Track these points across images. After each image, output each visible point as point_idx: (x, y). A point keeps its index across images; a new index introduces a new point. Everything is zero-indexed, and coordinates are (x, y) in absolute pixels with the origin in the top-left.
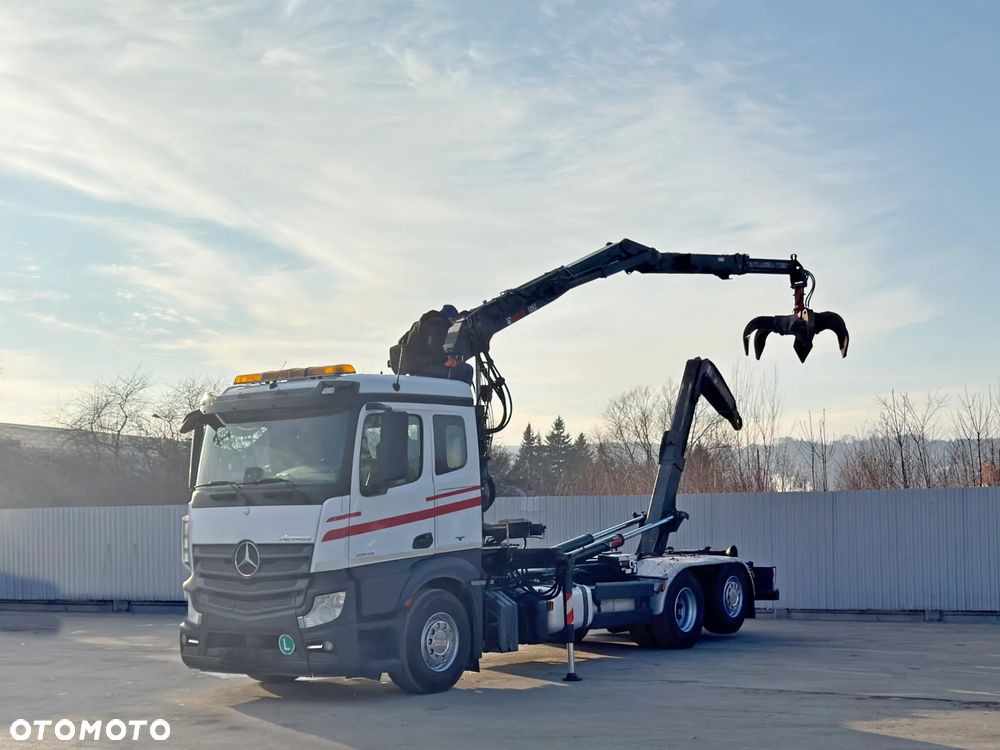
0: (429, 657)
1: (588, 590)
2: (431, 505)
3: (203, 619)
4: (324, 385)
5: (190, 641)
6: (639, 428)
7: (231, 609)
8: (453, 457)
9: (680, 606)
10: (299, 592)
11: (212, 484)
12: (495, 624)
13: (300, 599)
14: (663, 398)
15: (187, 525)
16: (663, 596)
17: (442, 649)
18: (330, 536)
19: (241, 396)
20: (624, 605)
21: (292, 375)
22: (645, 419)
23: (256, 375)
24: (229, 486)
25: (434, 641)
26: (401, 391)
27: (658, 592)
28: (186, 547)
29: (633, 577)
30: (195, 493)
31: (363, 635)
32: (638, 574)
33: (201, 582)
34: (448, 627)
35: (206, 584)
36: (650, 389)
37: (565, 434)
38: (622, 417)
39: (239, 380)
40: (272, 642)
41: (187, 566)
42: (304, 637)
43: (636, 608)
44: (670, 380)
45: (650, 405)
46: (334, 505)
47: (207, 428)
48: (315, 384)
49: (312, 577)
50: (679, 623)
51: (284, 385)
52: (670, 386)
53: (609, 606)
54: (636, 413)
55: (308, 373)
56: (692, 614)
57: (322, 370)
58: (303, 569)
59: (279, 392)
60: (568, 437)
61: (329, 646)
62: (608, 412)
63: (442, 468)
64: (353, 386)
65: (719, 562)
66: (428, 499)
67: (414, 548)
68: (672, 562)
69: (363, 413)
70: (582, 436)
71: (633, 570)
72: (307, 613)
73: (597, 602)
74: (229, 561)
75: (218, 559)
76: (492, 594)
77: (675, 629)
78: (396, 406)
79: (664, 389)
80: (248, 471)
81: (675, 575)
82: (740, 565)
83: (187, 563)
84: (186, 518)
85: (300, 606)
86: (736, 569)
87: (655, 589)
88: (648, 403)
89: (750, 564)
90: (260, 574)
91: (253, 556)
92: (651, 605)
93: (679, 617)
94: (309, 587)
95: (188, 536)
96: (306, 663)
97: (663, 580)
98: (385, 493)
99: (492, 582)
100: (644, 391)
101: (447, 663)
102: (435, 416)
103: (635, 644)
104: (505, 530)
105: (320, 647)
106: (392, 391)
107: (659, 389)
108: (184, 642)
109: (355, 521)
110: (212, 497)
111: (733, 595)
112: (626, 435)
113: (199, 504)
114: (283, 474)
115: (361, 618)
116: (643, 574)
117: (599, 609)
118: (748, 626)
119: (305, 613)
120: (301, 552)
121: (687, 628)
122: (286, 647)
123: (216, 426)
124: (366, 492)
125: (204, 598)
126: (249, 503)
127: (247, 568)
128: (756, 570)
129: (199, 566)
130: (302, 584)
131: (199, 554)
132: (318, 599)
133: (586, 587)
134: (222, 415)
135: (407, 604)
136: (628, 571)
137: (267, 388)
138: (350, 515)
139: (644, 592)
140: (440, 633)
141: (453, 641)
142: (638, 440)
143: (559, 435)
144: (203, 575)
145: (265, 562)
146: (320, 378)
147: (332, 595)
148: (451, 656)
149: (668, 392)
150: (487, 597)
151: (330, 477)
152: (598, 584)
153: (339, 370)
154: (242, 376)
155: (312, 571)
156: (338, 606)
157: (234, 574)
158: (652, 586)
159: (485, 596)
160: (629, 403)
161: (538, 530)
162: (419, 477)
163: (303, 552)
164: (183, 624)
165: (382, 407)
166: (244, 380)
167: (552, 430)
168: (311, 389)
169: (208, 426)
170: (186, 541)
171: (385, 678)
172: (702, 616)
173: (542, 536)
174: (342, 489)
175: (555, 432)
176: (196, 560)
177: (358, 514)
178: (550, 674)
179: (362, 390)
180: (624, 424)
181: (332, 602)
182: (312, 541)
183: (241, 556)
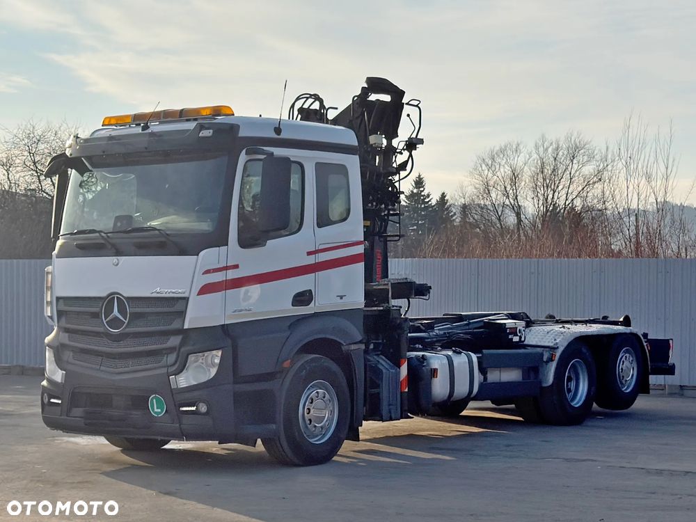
0: (307, 427)
1: (474, 357)
2: (311, 260)
3: (67, 377)
4: (202, 127)
5: (52, 400)
6: (509, 188)
7: (98, 367)
8: (336, 210)
9: (570, 379)
10: (172, 350)
11: (79, 233)
12: (375, 391)
13: (172, 358)
14: (535, 156)
15: (50, 276)
16: (553, 367)
17: (321, 419)
18: (206, 289)
19: (111, 138)
20: (511, 375)
21: (166, 116)
22: (514, 178)
23: (127, 116)
24: (97, 234)
25: (312, 411)
26: (284, 135)
27: (547, 362)
28: (49, 300)
29: (520, 345)
30: (59, 243)
31: (238, 398)
32: (526, 343)
33: (65, 338)
34: (327, 395)
35: (69, 340)
36: (521, 147)
37: (425, 193)
38: (490, 175)
39: (108, 122)
40: (141, 402)
41: (49, 321)
42: (177, 399)
43: (523, 379)
44: (543, 136)
45: (520, 163)
46: (210, 256)
47: (73, 173)
48: (191, 126)
49: (185, 333)
50: (569, 396)
51: (155, 127)
52: (544, 142)
53: (494, 376)
54: (505, 171)
55: (183, 115)
56: (583, 388)
57: (197, 111)
58: (175, 325)
59: (152, 134)
60: (428, 196)
61: (203, 408)
62: (475, 169)
63: (323, 220)
64: (233, 129)
65: (613, 332)
66: (309, 253)
67: (293, 305)
68: (562, 329)
69: (243, 158)
70: (443, 196)
71: (520, 337)
72: (179, 374)
73: (483, 371)
74: (96, 315)
75: (83, 313)
76: (373, 358)
77: (564, 404)
78: (279, 152)
79: (537, 147)
80: (118, 219)
81: (566, 344)
82: (635, 335)
83: (51, 317)
84: (50, 268)
85: (174, 364)
86: (632, 341)
87: (545, 359)
88: (519, 161)
89: (645, 335)
90: (128, 330)
91: (122, 310)
92: (541, 376)
93: (569, 390)
94: (182, 344)
95: (51, 287)
96: (178, 425)
97: (554, 349)
98: (265, 245)
99: (372, 346)
100: (514, 147)
101: (324, 435)
102: (317, 163)
103: (521, 419)
104: (387, 290)
105: (194, 408)
106: (273, 135)
107: (531, 146)
108: (46, 401)
109: (232, 274)
110: (79, 246)
111: (627, 368)
112: (493, 195)
113: (65, 253)
114: (154, 223)
115: (237, 380)
116: (531, 343)
117: (485, 379)
118: (641, 403)
119: (178, 372)
120: (175, 306)
121: (578, 402)
122: (157, 408)
123: (82, 170)
124: (245, 243)
125: (68, 356)
126: (119, 253)
127: (115, 323)
128: (652, 342)
129: (63, 319)
130: (175, 341)
131: (63, 308)
132: (192, 358)
133: (472, 354)
134: (89, 158)
135: (286, 364)
136: (516, 339)
137: (139, 130)
138: (226, 268)
139: (533, 362)
140: (318, 402)
141: (332, 412)
142: (507, 202)
143: (419, 194)
144: (67, 330)
145: (136, 317)
146: (195, 120)
147: (206, 354)
148: (329, 428)
149: (541, 149)
150: (369, 361)
151: (205, 226)
152: (485, 351)
153: (217, 111)
154: (110, 118)
155: (186, 327)
156: (213, 365)
157: (101, 330)
158: (542, 355)
159: (366, 360)
160: (498, 160)
161: (422, 291)
162: (299, 229)
163: (176, 306)
164: (45, 383)
165: (263, 152)
166: (113, 121)
167: (411, 188)
168: (188, 130)
169: (73, 170)
170: (49, 293)
171: (260, 446)
172: (593, 389)
173: (427, 297)
174: (219, 239)
175: (415, 191)
176: (60, 314)
177: (236, 267)
178: (433, 448)
179: (243, 133)
180: (491, 183)
181: (206, 362)
182: (186, 295)
183: (109, 310)
